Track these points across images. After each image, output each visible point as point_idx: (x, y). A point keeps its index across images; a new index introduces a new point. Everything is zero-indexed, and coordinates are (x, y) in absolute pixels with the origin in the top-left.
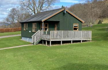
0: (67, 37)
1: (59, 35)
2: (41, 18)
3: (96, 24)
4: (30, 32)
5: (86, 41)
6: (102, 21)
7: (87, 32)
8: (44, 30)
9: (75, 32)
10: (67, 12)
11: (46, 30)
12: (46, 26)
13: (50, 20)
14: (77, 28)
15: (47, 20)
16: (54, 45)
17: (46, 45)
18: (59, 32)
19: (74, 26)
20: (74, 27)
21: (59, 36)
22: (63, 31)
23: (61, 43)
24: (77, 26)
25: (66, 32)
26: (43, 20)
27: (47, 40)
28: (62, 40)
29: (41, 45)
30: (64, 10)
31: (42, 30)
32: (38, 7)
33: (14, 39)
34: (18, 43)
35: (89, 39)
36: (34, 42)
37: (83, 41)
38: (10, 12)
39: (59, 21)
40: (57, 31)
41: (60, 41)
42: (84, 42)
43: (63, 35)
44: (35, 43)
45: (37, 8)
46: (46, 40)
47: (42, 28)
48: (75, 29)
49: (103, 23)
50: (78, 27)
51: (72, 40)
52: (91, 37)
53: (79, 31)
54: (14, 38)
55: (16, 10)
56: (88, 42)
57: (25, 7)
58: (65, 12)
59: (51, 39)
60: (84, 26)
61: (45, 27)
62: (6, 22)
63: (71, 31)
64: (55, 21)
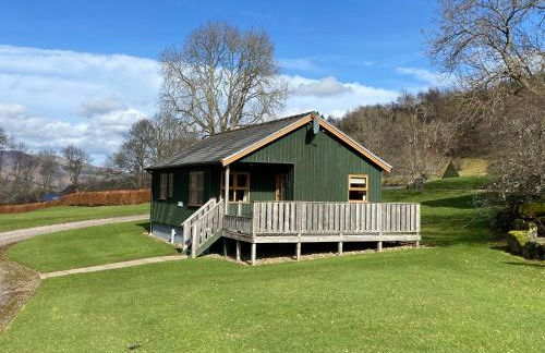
0: (320, 227)
1: (287, 219)
2: (221, 153)
3: (436, 179)
4: (180, 204)
5: (397, 244)
6: (459, 169)
7: (404, 207)
8: (231, 198)
9: (353, 207)
10: (321, 128)
11: (240, 197)
12: (242, 182)
13: (256, 159)
14: (364, 193)
15: (245, 161)
16: (270, 261)
17: (238, 258)
18: (287, 208)
19: (353, 185)
20: (350, 188)
21: (287, 223)
22: (304, 205)
23: (299, 251)
24: (363, 186)
25: (316, 208)
26: (226, 161)
27: (242, 239)
28: (299, 240)
29: (216, 256)
30: (312, 122)
31: (224, 197)
32: (227, 114)
33: (124, 232)
34: (131, 250)
35: (409, 238)
36: (190, 248)
37: (386, 244)
38: (132, 133)
39: (292, 166)
40: (281, 204)
41: (295, 245)
42: (390, 249)
43: (304, 220)
44: (194, 252)
45: (221, 119)
46: (236, 237)
47: (224, 191)
48: (356, 196)
49: (461, 173)
50: (366, 189)
51: (340, 239)
52: (418, 230)
53: (368, 206)
54: (125, 228)
55: (151, 127)
56: (405, 248)
57: (179, 115)
58: (316, 130)
59: (258, 235)
60: (391, 185)
61: (236, 188)
62: (116, 168)
63: (337, 205)
64: (274, 161)
